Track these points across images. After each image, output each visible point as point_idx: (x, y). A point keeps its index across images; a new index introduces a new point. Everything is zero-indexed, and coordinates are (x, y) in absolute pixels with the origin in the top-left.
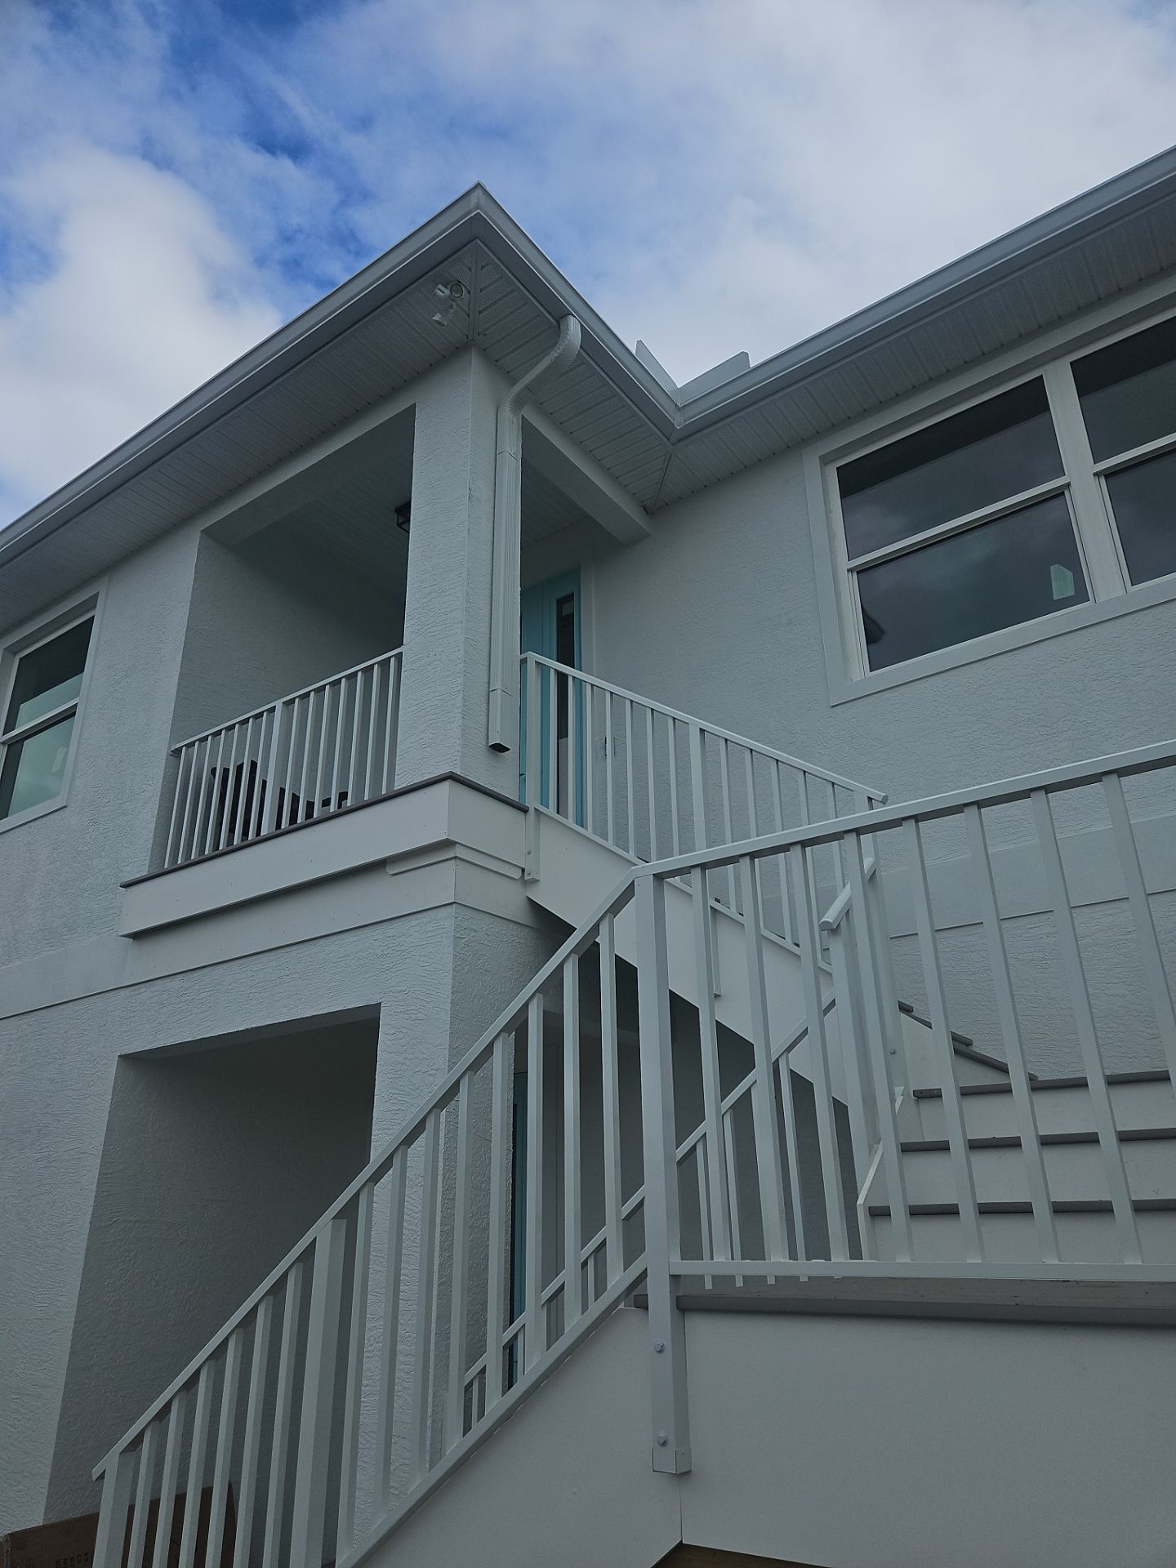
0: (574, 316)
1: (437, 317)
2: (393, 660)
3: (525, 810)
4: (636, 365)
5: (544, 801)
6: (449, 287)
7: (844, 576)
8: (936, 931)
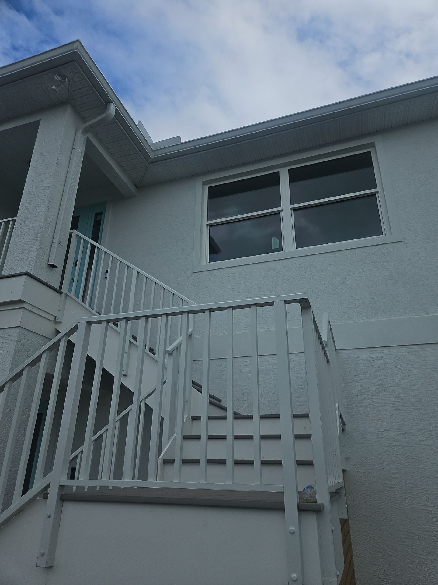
0: (113, 103)
1: (54, 87)
2: (11, 222)
3: (61, 293)
4: (137, 129)
5: (70, 291)
6: (60, 77)
7: (205, 227)
8: (210, 359)
